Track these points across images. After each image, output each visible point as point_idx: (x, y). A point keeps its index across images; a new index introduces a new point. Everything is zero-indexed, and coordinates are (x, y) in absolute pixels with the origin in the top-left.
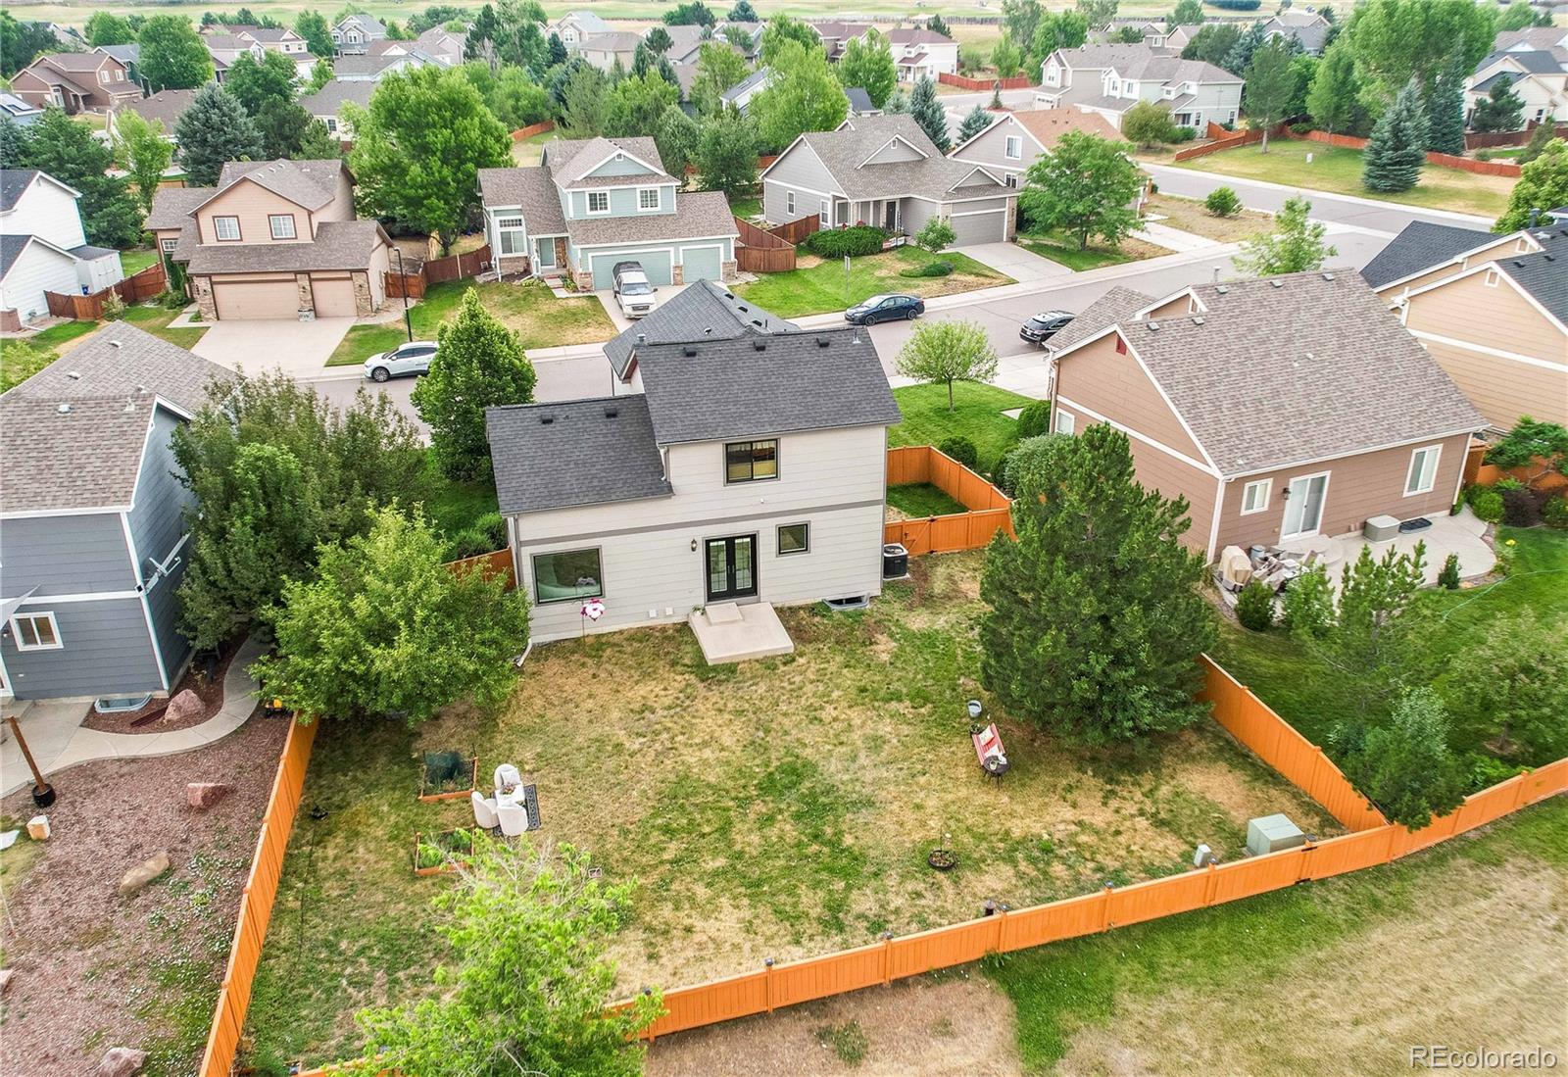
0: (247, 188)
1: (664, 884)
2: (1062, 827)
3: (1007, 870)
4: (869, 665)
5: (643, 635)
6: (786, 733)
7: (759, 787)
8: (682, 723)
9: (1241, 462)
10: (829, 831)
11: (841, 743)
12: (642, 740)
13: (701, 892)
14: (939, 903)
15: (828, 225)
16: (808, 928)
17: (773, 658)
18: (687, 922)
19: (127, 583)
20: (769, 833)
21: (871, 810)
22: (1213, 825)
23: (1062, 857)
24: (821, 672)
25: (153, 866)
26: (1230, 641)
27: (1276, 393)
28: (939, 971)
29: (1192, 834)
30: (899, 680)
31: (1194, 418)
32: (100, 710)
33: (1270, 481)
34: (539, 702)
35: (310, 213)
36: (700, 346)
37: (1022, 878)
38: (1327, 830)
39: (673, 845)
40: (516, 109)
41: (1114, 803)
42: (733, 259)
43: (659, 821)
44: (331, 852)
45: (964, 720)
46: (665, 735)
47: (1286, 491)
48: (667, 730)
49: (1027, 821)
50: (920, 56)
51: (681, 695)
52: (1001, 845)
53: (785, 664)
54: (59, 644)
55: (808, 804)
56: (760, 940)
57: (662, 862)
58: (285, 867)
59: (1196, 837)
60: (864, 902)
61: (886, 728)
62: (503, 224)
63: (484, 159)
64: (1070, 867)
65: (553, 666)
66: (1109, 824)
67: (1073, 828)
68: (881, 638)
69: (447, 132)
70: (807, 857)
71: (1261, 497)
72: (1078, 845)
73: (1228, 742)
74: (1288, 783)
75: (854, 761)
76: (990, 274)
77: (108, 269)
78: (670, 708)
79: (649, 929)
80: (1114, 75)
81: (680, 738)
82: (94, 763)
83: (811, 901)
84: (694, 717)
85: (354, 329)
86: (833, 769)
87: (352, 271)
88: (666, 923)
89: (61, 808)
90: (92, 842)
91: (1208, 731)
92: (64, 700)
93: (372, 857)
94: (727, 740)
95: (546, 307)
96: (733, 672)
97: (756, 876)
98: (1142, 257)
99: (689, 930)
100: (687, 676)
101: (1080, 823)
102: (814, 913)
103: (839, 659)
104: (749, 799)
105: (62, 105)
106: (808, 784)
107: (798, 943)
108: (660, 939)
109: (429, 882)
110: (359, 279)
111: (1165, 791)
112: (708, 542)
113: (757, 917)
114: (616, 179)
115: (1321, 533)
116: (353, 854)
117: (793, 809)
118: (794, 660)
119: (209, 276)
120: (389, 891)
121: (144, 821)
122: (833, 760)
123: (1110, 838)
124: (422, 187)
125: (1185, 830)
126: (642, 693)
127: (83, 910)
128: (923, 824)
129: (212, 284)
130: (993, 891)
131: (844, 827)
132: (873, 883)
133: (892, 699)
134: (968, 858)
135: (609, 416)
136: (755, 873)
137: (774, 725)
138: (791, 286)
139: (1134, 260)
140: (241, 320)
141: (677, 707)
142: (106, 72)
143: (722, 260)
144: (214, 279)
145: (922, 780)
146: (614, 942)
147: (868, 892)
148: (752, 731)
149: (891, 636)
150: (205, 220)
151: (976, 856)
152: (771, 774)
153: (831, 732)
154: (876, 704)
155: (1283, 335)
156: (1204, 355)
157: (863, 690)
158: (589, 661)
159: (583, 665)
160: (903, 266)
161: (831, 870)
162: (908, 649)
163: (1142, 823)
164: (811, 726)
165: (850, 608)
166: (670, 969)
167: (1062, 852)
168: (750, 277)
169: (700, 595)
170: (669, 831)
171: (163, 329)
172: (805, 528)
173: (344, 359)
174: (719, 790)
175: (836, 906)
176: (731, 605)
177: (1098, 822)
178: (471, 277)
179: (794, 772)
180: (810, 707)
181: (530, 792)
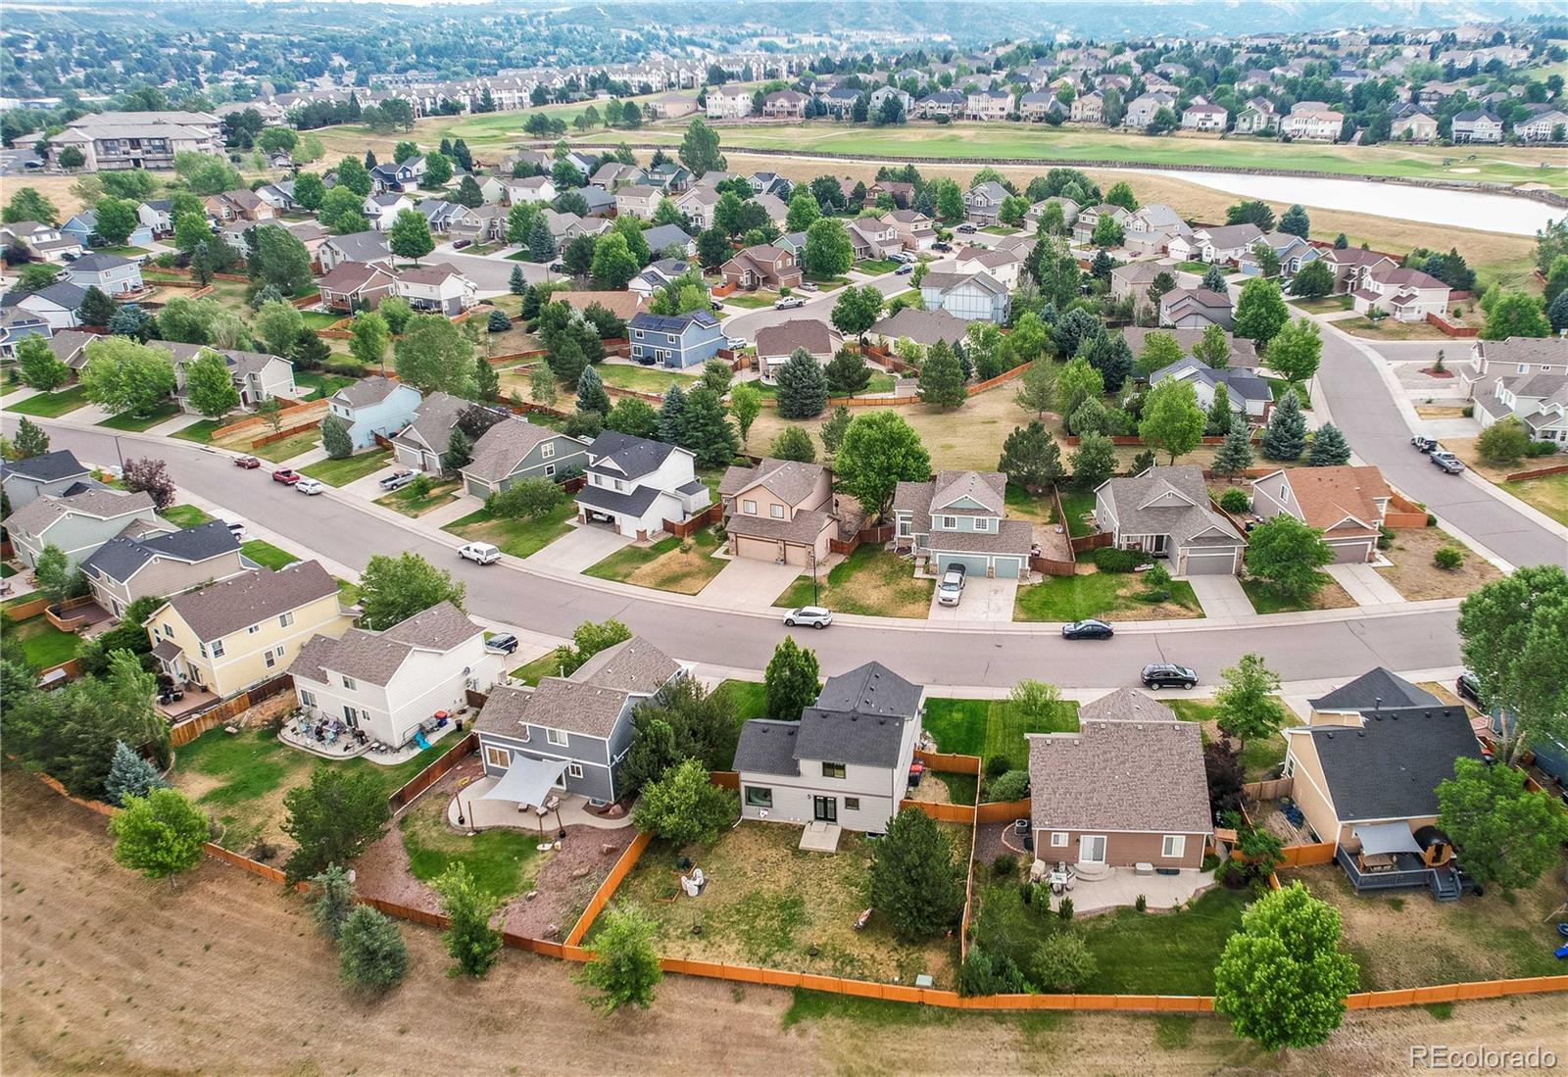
0: (761, 489)
1: (724, 929)
2: (865, 955)
3: (831, 963)
5: (785, 827)
6: (805, 886)
7: (779, 904)
8: (773, 870)
9: (1047, 823)
10: (788, 928)
11: (820, 897)
12: (754, 873)
13: (733, 935)
14: (800, 965)
16: (756, 959)
17: (825, 853)
18: (721, 943)
19: (605, 762)
20: (769, 922)
21: (808, 926)
23: (854, 964)
24: (838, 865)
25: (583, 871)
27: (1093, 790)
28: (780, 985)
31: (1038, 796)
32: (591, 803)
33: (1067, 834)
34: (731, 845)
35: (791, 507)
37: (834, 966)
39: (736, 916)
40: (1020, 349)
41: (892, 953)
42: (1027, 567)
43: (738, 906)
44: (636, 882)
46: (763, 874)
47: (1078, 841)
48: (766, 871)
49: (855, 948)
50: (1412, 297)
51: (780, 858)
52: (838, 954)
53: (828, 856)
54: (581, 776)
55: (790, 916)
56: (738, 956)
57: (728, 921)
58: (621, 882)
60: (778, 957)
61: (841, 896)
62: (902, 518)
63: (905, 476)
64: (853, 968)
65: (746, 831)
66: (882, 959)
67: (868, 956)
69: (883, 457)
70: (774, 935)
71: (1063, 841)
72: (863, 962)
75: (819, 905)
76: (1192, 605)
77: (702, 500)
78: (773, 862)
79: (709, 941)
81: (768, 876)
82: (582, 825)
83: (762, 951)
84: (778, 869)
85: (800, 578)
86: (809, 908)
87: (806, 544)
88: (715, 941)
89: (567, 840)
90: (570, 855)
92: (582, 797)
93: (646, 888)
94: (783, 882)
95: (905, 584)
96: (806, 854)
97: (753, 936)
98: (1323, 606)
99: (720, 946)
100: (788, 851)
101: (872, 956)
102: (760, 954)
103: (850, 861)
104: (772, 908)
106: (796, 909)
107: (748, 961)
108: (710, 946)
109: (657, 903)
110: (810, 549)
111: (916, 955)
112: (815, 797)
113: (742, 949)
114: (962, 511)
115: (1106, 863)
116: (642, 886)
117: (784, 916)
118: (832, 856)
119: (736, 533)
120: (644, 902)
121: (588, 853)
122: (813, 903)
123: (876, 964)
125: (904, 970)
126: (768, 853)
127: (560, 879)
128: (820, 937)
129: (737, 536)
130: (821, 967)
131: (794, 929)
132: (787, 951)
133: (854, 885)
134: (823, 954)
137: (803, 882)
138: (1057, 592)
139: (1314, 608)
140: (748, 558)
141: (777, 864)
142: (780, 262)
143: (1020, 567)
145: (835, 921)
146: (697, 942)
147: (782, 953)
148: (794, 881)
150: (740, 501)
151: (826, 954)
152: (787, 901)
153: (821, 891)
154: (847, 885)
155: (1122, 759)
156: (1067, 762)
157: (847, 877)
158: (759, 833)
159: (756, 834)
160: (1139, 588)
161: (777, 942)
163: (894, 963)
164: (816, 887)
166: (706, 956)
167: (856, 963)
168: (1038, 579)
169: (812, 817)
170: (738, 911)
171: (707, 557)
172: (857, 800)
173: (783, 602)
174: (765, 902)
175: (768, 955)
176: (824, 823)
177: (878, 957)
178: (883, 543)
179: (795, 903)
180: (822, 879)
181: (706, 881)
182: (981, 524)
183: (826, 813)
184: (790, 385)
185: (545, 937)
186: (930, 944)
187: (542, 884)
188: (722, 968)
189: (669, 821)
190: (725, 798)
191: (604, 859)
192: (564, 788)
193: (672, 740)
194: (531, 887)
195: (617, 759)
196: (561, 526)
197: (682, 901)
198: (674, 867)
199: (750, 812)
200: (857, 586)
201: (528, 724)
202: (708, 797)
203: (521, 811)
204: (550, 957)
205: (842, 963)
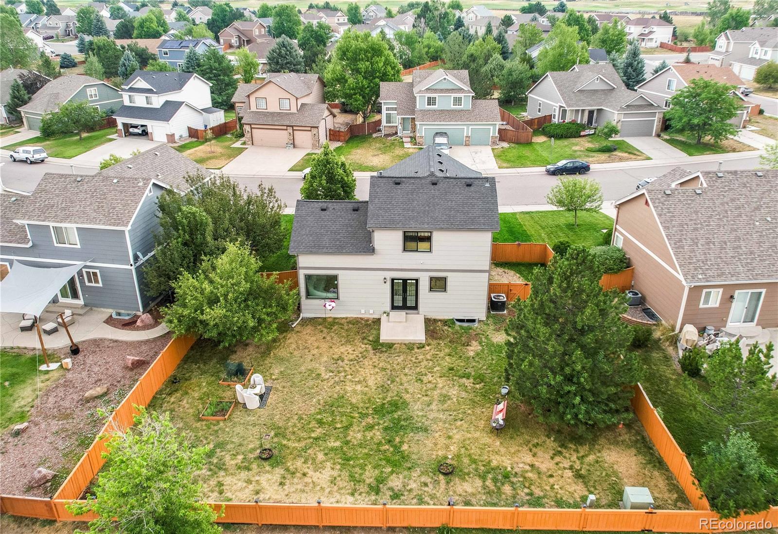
0: (271, 85)
1: (305, 449)
2: (521, 465)
3: (479, 483)
4: (461, 357)
5: (355, 322)
6: (401, 384)
7: (375, 410)
8: (353, 369)
9: (700, 277)
10: (398, 439)
11: (426, 395)
12: (331, 374)
13: (321, 456)
14: (434, 492)
15: (555, 120)
16: (363, 488)
17: (414, 344)
18: (306, 470)
19: (127, 262)
20: (368, 434)
21: (424, 434)
22: (609, 484)
23: (513, 483)
24: (435, 356)
25: (99, 390)
26: (672, 379)
27: (738, 239)
28: (414, 528)
29: (594, 487)
30: (473, 367)
31: (678, 248)
32: (114, 316)
33: (721, 290)
34: (294, 346)
35: (297, 99)
36: (404, 179)
37: (485, 489)
38: (679, 504)
39: (319, 430)
40: (427, 53)
41: (557, 459)
42: (497, 134)
43: (319, 417)
44: (172, 400)
45: (497, 395)
46: (343, 374)
47: (732, 297)
48: (345, 371)
49: (504, 458)
50: (651, 32)
51: (360, 355)
52: (483, 468)
53: (418, 348)
54: (100, 285)
55: (394, 423)
56: (336, 488)
57: (310, 438)
58: (151, 402)
59: (596, 489)
60: (396, 482)
61: (454, 392)
62: (388, 109)
63: (384, 78)
64: (514, 489)
65: (309, 329)
66: (549, 470)
67: (528, 468)
68: (474, 343)
69: (368, 63)
70: (380, 451)
71: (715, 299)
72: (525, 478)
73: (643, 438)
74: (668, 470)
75: (428, 406)
76: (638, 153)
77: (219, 117)
78: (351, 360)
79: (287, 470)
80: (757, 46)
81: (349, 377)
82: (101, 340)
83: (370, 475)
84: (361, 367)
85: (308, 154)
86: (416, 409)
87: (311, 127)
88: (296, 469)
89: (80, 357)
90: (84, 374)
91: (634, 429)
92: (102, 309)
93: (187, 406)
94: (371, 382)
96: (391, 348)
97: (350, 455)
98: (734, 150)
99: (304, 475)
100: (367, 346)
101: (532, 466)
102: (368, 481)
103: (447, 350)
104: (367, 415)
105: (238, 44)
106: (399, 413)
107: (353, 494)
108: (289, 476)
109: (204, 423)
110: (314, 131)
111: (591, 458)
112: (393, 280)
113: (340, 476)
114: (442, 91)
115: (757, 325)
116: (181, 403)
117: (386, 424)
118: (423, 347)
119: (250, 125)
120: (186, 423)
121: (107, 369)
122: (419, 403)
123: (545, 478)
124: (353, 89)
125: (591, 483)
126: (342, 350)
127: (67, 404)
128: (447, 447)
129: (251, 128)
130: (466, 492)
131: (406, 440)
132: (406, 473)
133: (464, 377)
134: (461, 471)
135: (354, 210)
136: (351, 453)
137: (397, 379)
138: (525, 151)
139: (728, 152)
140: (262, 146)
141: (356, 361)
142: (257, 30)
143: (491, 135)
144: (253, 126)
145: (459, 423)
146: (268, 472)
147: (401, 477)
148: (385, 380)
149: (480, 343)
150: (252, 99)
151: (466, 471)
152: (384, 404)
153: (425, 388)
154: (455, 378)
155: (754, 205)
156: (696, 212)
157: (451, 369)
158: (325, 330)
159: (322, 331)
160: (590, 145)
161: (388, 461)
162: (486, 352)
163: (569, 473)
164: (416, 383)
165: (465, 324)
166: (286, 493)
167: (515, 480)
168: (505, 145)
169: (387, 306)
170: (320, 423)
171: (229, 147)
172: (445, 279)
173: (298, 168)
174: (354, 407)
175: (381, 480)
176: (403, 313)
177: (543, 467)
178: (371, 134)
179: (396, 405)
180: (420, 373)
181: (269, 389)
182: (458, 101)
183: (405, 300)
184: (277, 63)
185: (29, 489)
186: (602, 441)
187: (39, 414)
188: (320, 509)
189: (213, 314)
190: (282, 289)
191: (129, 374)
192: (81, 302)
193: (210, 227)
194: (22, 417)
195: (142, 259)
196: (104, 139)
197: (238, 416)
198: (223, 375)
199: (312, 308)
200: (358, 156)
201: (25, 222)
202: (259, 287)
203: (24, 329)
204: (34, 521)
205: (495, 480)
